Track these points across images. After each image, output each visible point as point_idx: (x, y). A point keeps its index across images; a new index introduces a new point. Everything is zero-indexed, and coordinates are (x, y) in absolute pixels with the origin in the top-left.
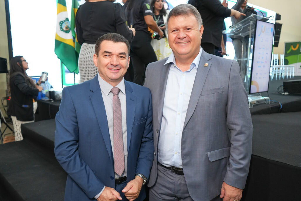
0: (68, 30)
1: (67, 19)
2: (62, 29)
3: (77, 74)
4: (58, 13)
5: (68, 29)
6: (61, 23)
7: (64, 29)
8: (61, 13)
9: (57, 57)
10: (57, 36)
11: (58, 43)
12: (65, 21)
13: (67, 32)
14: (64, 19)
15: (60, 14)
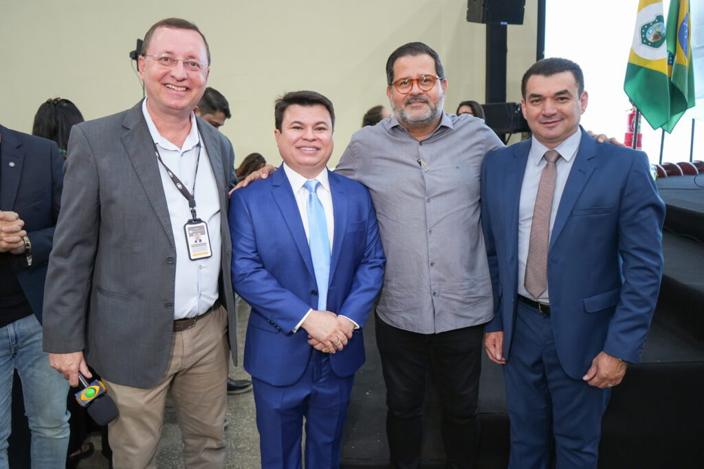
0: (658, 42)
1: (660, 18)
2: (645, 41)
3: (670, 133)
4: (640, 9)
5: (660, 38)
6: (645, 29)
7: (651, 39)
8: (649, 6)
9: (628, 98)
10: (633, 54)
11: (633, 70)
12: (654, 23)
13: (656, 44)
14: (652, 18)
15: (643, 10)
